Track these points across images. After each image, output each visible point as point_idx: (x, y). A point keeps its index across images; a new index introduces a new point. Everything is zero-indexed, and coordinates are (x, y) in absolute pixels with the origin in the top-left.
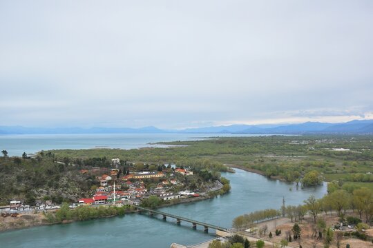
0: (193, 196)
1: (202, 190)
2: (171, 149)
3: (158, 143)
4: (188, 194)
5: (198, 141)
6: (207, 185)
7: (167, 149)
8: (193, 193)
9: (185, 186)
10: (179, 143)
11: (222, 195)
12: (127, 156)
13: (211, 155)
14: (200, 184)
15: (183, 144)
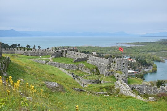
0: (133, 73)
1: (140, 70)
2: (131, 47)
3: (124, 43)
4: (131, 71)
5: (150, 42)
6: (143, 67)
7: (128, 47)
8: (134, 71)
9: (130, 68)
10: (138, 43)
11: (151, 73)
12: (102, 51)
13: (155, 51)
14: (139, 67)
15: (140, 44)
